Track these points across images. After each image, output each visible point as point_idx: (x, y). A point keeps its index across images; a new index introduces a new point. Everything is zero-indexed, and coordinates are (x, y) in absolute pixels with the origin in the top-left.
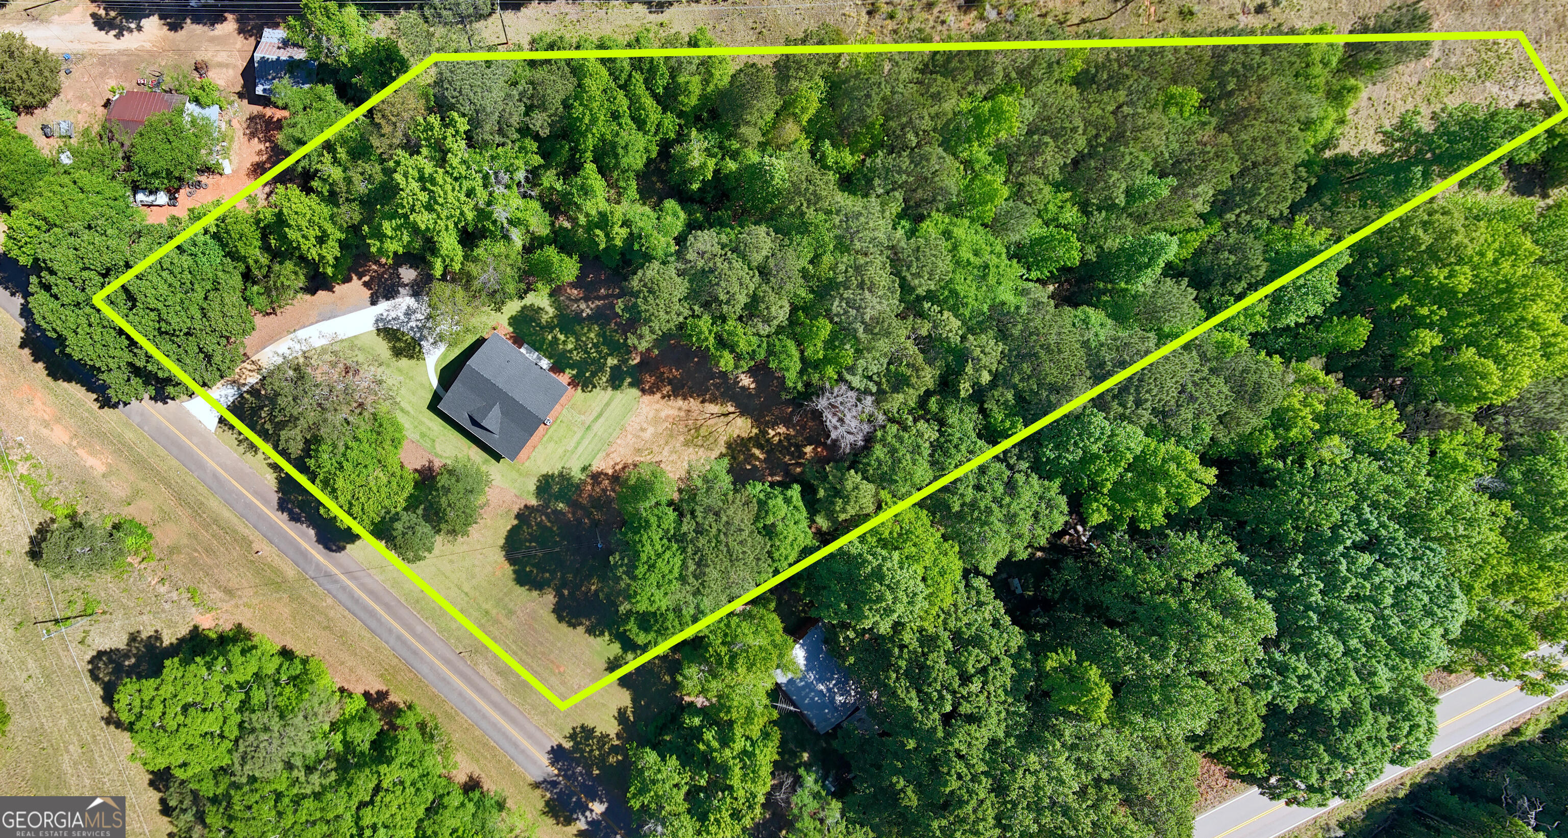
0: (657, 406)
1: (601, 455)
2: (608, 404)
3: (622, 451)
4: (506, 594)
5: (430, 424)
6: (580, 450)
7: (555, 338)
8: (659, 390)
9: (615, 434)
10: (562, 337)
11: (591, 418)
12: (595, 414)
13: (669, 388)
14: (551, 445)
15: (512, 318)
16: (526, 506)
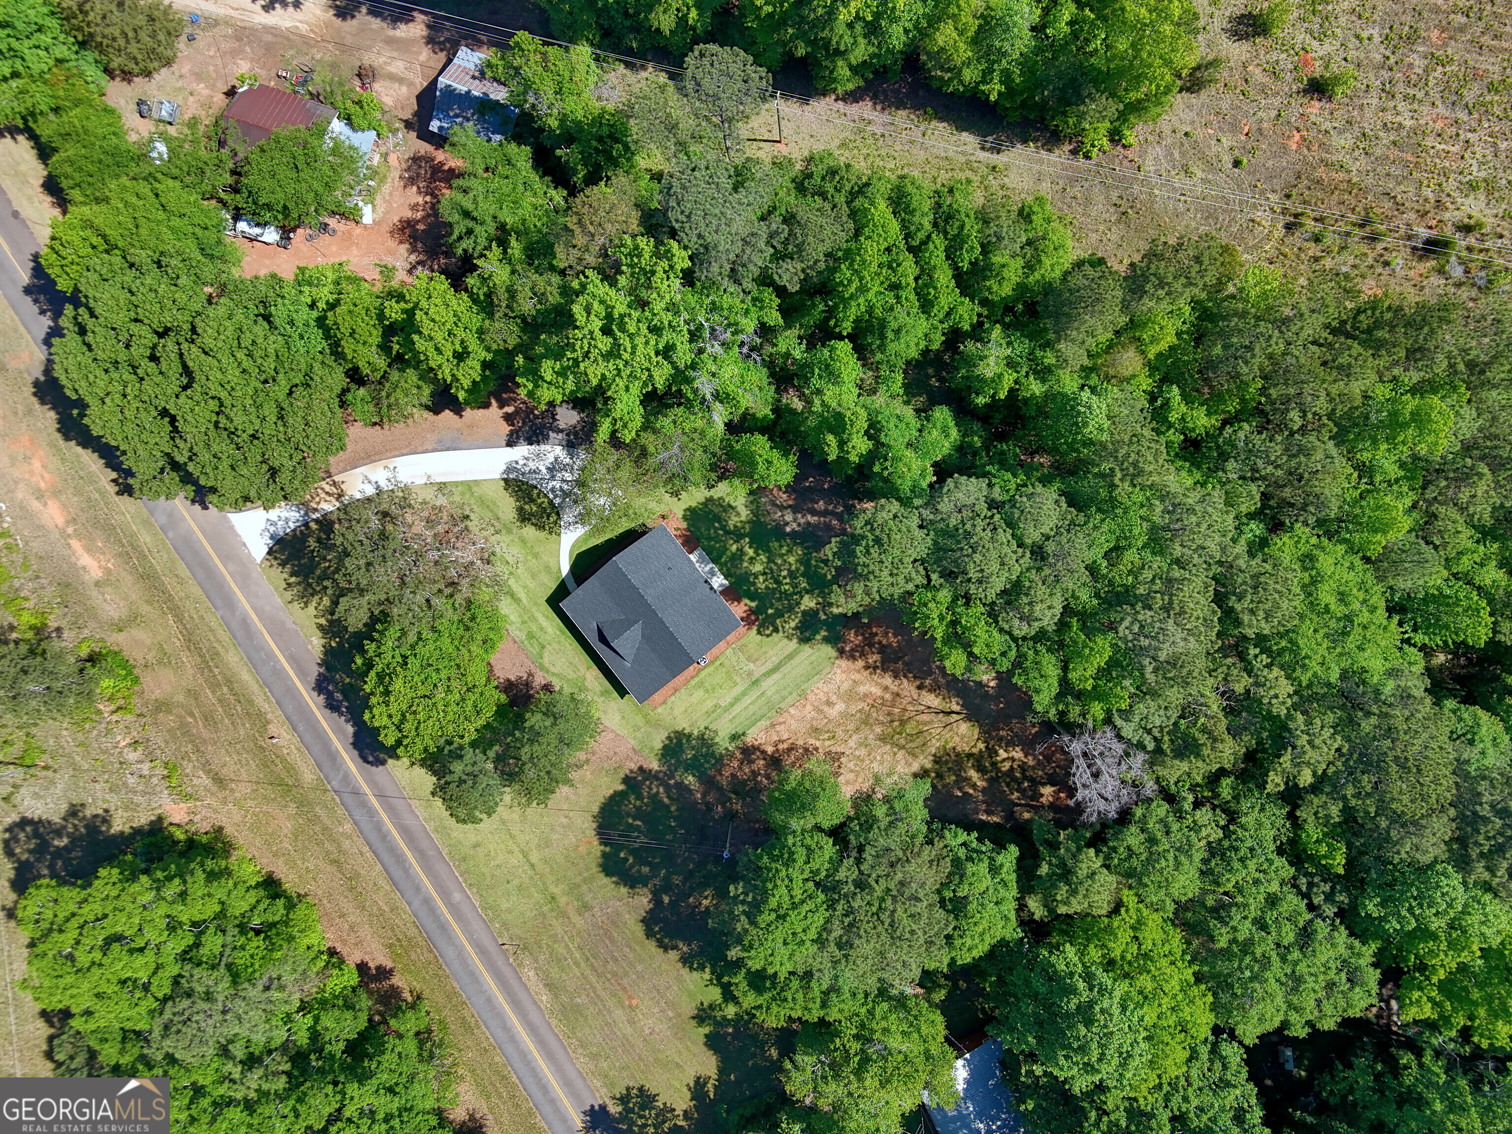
0: (857, 677)
1: (764, 723)
2: (790, 657)
3: (794, 725)
4: (585, 881)
5: (545, 623)
6: (737, 709)
7: (741, 550)
8: (863, 655)
9: (790, 700)
10: (751, 552)
11: (763, 670)
12: (769, 665)
13: (876, 657)
14: (699, 694)
15: (689, 509)
16: (641, 768)
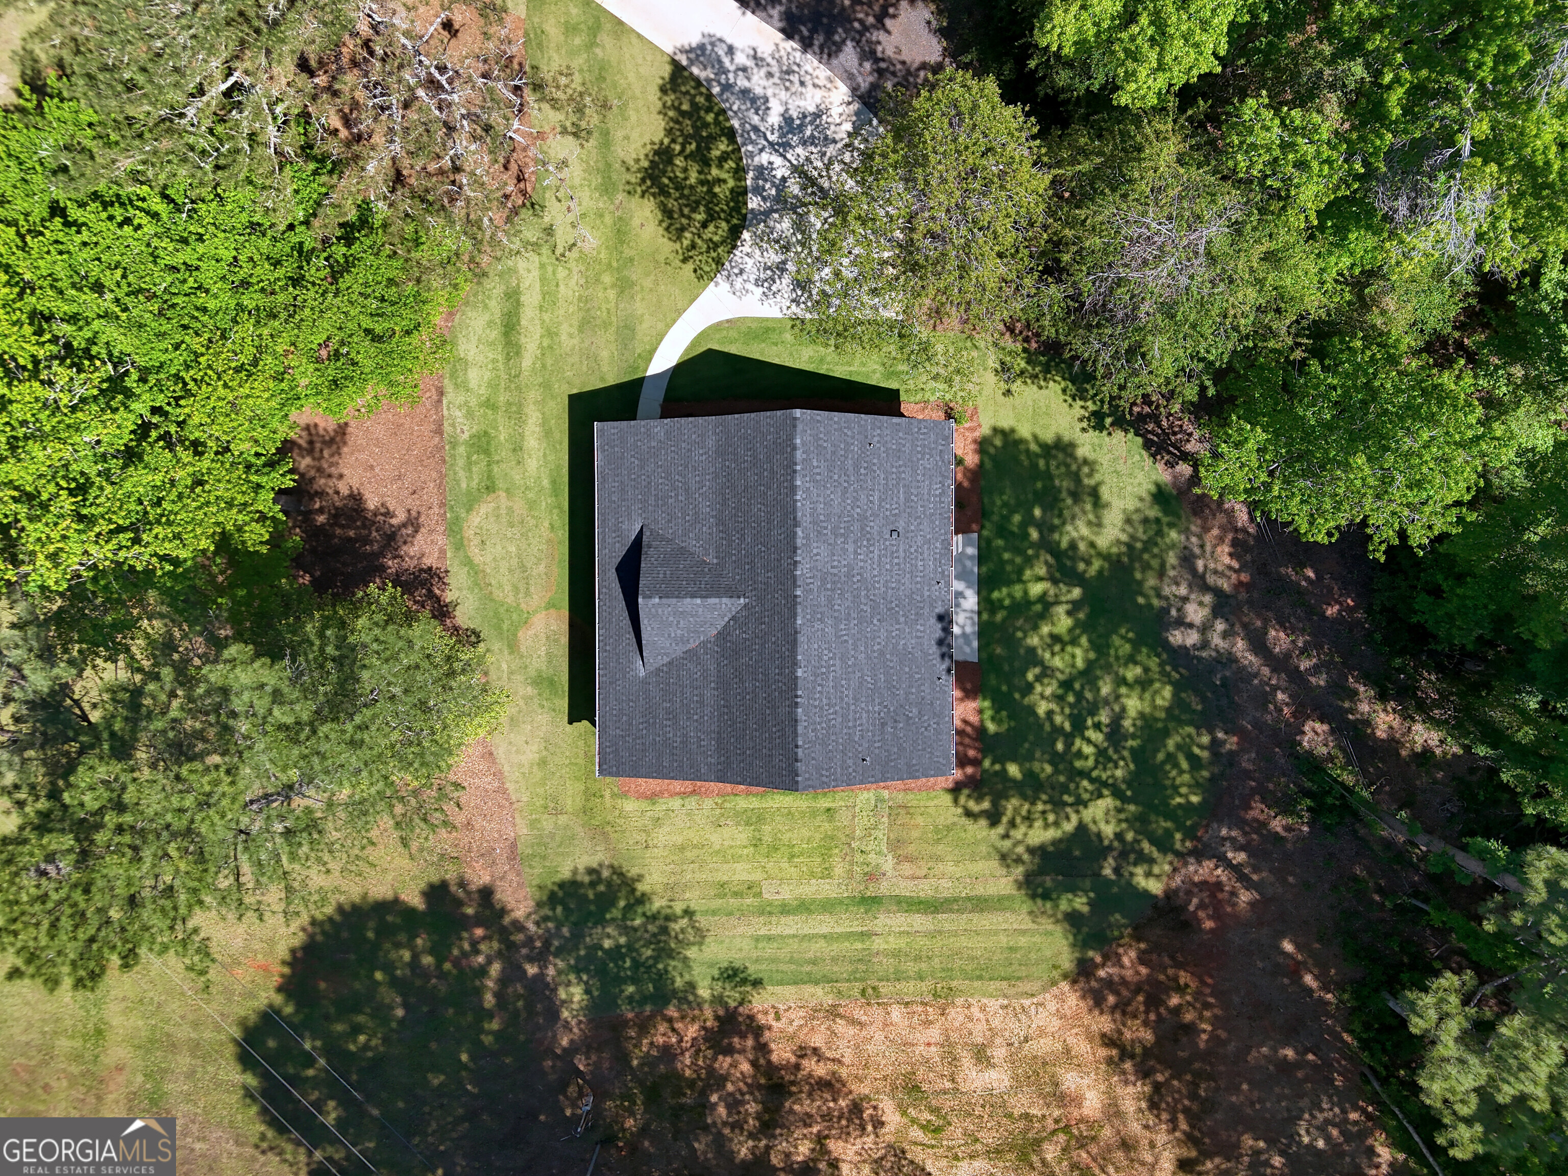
1: (821, 995)
2: (980, 904)
3: (877, 1045)
5: (532, 442)
6: (790, 926)
7: (1046, 604)
9: (909, 988)
10: (1063, 622)
11: (906, 889)
12: (925, 889)
